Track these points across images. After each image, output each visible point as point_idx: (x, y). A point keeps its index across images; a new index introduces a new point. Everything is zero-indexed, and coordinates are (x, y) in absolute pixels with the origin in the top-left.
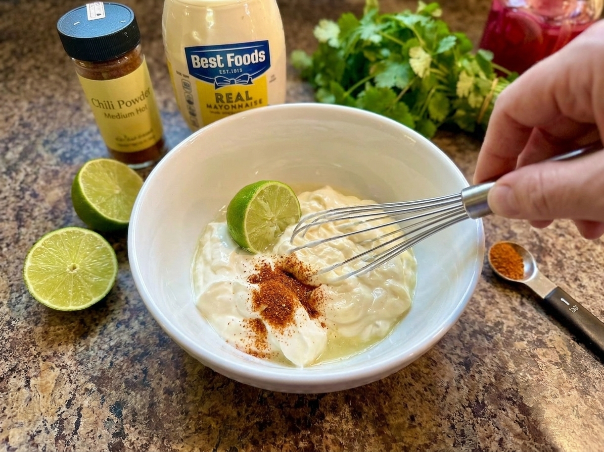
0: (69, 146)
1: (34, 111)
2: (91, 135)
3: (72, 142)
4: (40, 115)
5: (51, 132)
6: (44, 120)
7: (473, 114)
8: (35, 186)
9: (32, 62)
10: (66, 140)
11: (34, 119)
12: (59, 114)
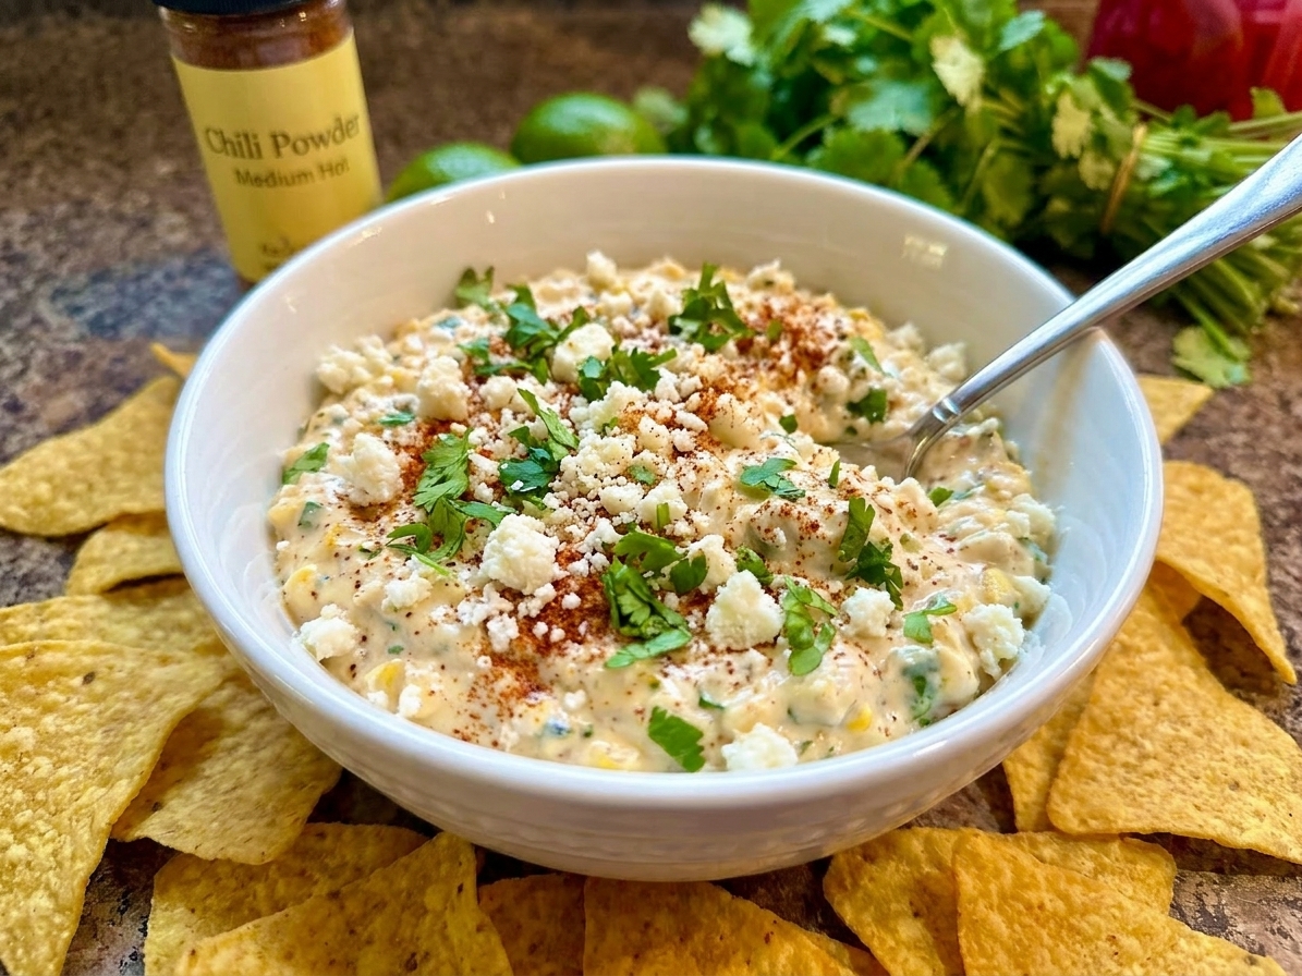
0: (114, 301)
1: (39, 230)
2: (169, 277)
3: (121, 292)
4: (52, 237)
5: (74, 271)
6: (62, 248)
7: (1091, 211)
8: (19, 389)
9: (50, 135)
10: (107, 287)
11: (37, 246)
12: (98, 236)
